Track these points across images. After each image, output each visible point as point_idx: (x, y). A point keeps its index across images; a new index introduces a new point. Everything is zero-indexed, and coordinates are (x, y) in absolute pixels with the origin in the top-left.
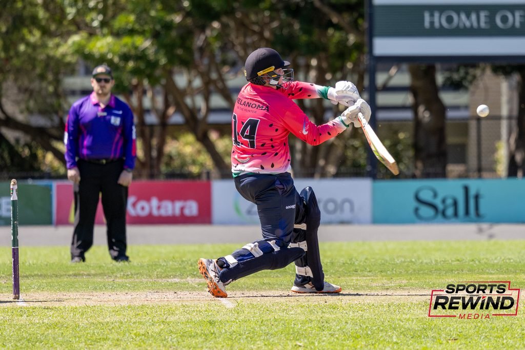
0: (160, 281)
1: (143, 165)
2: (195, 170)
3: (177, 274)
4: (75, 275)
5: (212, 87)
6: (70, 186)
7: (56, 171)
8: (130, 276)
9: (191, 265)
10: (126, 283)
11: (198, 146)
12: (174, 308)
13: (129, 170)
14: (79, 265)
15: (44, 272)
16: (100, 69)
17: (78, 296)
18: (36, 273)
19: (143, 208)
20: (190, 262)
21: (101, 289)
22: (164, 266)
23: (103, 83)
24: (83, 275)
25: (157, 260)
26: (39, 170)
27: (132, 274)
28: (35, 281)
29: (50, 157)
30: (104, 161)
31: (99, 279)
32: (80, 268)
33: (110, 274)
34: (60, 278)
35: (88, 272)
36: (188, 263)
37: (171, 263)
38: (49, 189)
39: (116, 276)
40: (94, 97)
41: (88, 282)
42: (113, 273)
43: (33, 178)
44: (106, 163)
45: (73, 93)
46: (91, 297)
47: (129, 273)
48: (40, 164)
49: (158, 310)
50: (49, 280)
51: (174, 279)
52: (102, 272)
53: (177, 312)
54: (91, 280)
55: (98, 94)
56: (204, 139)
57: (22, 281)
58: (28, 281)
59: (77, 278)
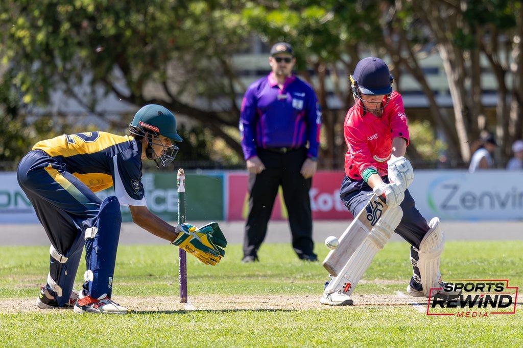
1: (326, 153)
4: (249, 276)
5: (402, 67)
6: (244, 177)
7: (228, 159)
8: (311, 277)
9: (379, 265)
10: (306, 285)
12: (360, 313)
14: (251, 266)
16: (280, 47)
17: (253, 300)
18: (205, 273)
19: (325, 202)
20: (378, 263)
21: (278, 292)
23: (283, 63)
24: (258, 276)
27: (313, 276)
28: (205, 282)
29: (219, 145)
30: (285, 150)
31: (275, 281)
32: (255, 268)
33: (289, 275)
34: (232, 279)
35: (264, 273)
36: (375, 263)
38: (220, 180)
39: (295, 277)
40: (273, 78)
41: (264, 284)
42: (291, 274)
43: (203, 168)
44: (287, 151)
45: (247, 73)
46: (268, 300)
47: (310, 274)
49: (342, 314)
50: (221, 282)
52: (280, 272)
53: (364, 318)
54: (268, 281)
55: (278, 75)
57: (191, 283)
58: (197, 283)
59: (252, 279)
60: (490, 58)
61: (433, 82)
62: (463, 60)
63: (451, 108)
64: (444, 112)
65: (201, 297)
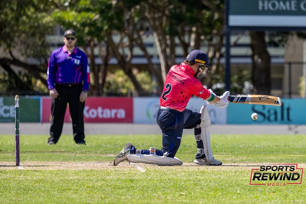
0: (102, 156)
1: (94, 87)
2: (124, 91)
3: (112, 152)
4: (53, 152)
5: (134, 43)
6: (50, 100)
7: (43, 91)
8: (85, 153)
10: (82, 157)
11: (126, 77)
12: (110, 172)
13: (85, 91)
15: (34, 150)
17: (54, 164)
18: (29, 150)
19: (93, 113)
21: (67, 160)
22: (104, 147)
23: (70, 40)
24: (57, 152)
25: (100, 144)
26: (32, 90)
27: (86, 152)
28: (29, 154)
29: (39, 82)
30: (70, 85)
31: (66, 154)
32: (55, 148)
33: (73, 152)
34: (43, 153)
35: (60, 150)
37: (109, 145)
38: (38, 101)
39: (76, 153)
40: (65, 48)
41: (60, 156)
42: (74, 151)
43: (29, 95)
44: (71, 86)
45: (53, 45)
46: (62, 165)
47: (84, 151)
48: (33, 86)
49: (100, 172)
50: (37, 154)
51: (110, 155)
52: (68, 150)
53: (112, 174)
54: (62, 154)
55: (67, 46)
56: (129, 73)
57: (22, 155)
58: (25, 155)
59: (54, 153)
60: (180, 39)
61: (150, 51)
62: (166, 40)
63: (159, 65)
64: (156, 67)
65: (27, 163)
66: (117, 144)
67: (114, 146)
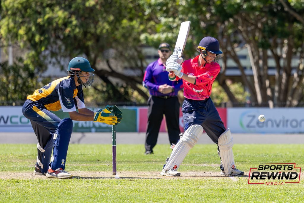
0: (196, 166)
2: (217, 101)
3: (206, 162)
4: (148, 161)
5: (228, 55)
6: (146, 110)
7: (139, 101)
9: (214, 157)
11: (220, 88)
12: (203, 181)
14: (151, 156)
15: (131, 159)
16: (163, 45)
17: (149, 174)
18: (126, 160)
20: (213, 155)
22: (199, 156)
23: (165, 53)
24: (153, 161)
25: (194, 153)
26: (129, 100)
28: (126, 164)
29: (136, 93)
32: (151, 158)
34: (140, 163)
35: (156, 160)
36: (212, 155)
37: (203, 155)
38: (135, 112)
40: (160, 61)
41: (155, 165)
43: (127, 105)
44: (168, 98)
45: (149, 57)
46: (157, 174)
48: (130, 97)
49: (194, 182)
50: (134, 164)
51: (204, 165)
52: (164, 160)
53: (205, 184)
54: (157, 164)
56: (223, 85)
57: (118, 165)
58: (122, 165)
59: (150, 163)
60: (272, 51)
61: (243, 63)
62: (258, 52)
63: (252, 76)
64: (248, 78)
65: (124, 172)
66: (211, 154)
67: (208, 156)
